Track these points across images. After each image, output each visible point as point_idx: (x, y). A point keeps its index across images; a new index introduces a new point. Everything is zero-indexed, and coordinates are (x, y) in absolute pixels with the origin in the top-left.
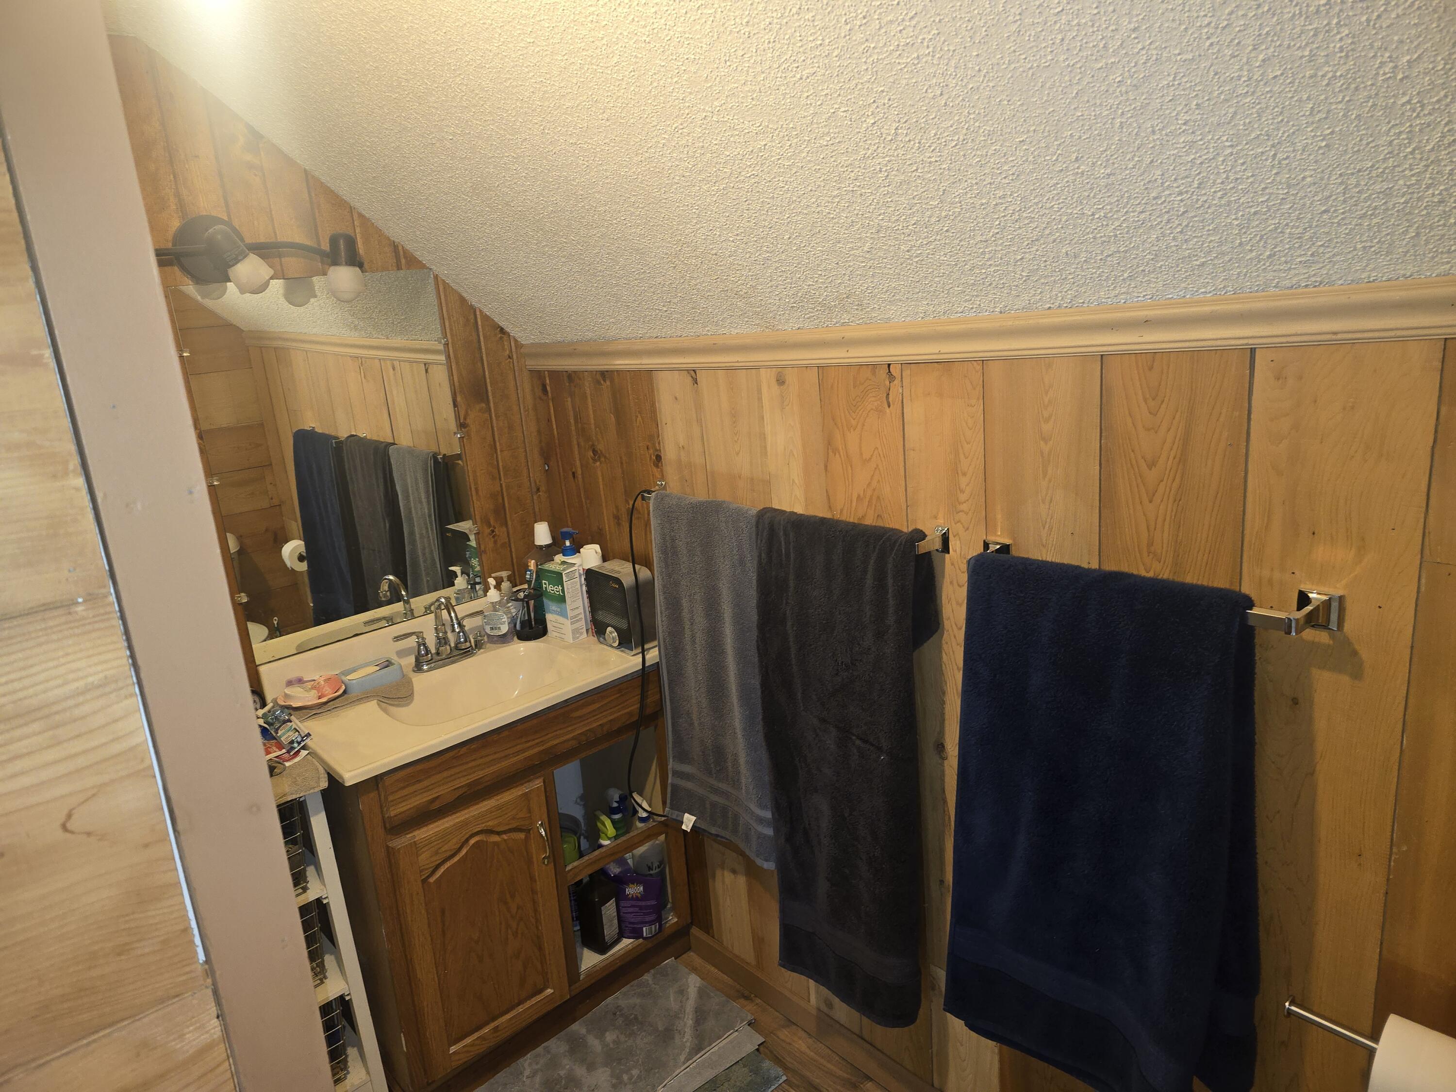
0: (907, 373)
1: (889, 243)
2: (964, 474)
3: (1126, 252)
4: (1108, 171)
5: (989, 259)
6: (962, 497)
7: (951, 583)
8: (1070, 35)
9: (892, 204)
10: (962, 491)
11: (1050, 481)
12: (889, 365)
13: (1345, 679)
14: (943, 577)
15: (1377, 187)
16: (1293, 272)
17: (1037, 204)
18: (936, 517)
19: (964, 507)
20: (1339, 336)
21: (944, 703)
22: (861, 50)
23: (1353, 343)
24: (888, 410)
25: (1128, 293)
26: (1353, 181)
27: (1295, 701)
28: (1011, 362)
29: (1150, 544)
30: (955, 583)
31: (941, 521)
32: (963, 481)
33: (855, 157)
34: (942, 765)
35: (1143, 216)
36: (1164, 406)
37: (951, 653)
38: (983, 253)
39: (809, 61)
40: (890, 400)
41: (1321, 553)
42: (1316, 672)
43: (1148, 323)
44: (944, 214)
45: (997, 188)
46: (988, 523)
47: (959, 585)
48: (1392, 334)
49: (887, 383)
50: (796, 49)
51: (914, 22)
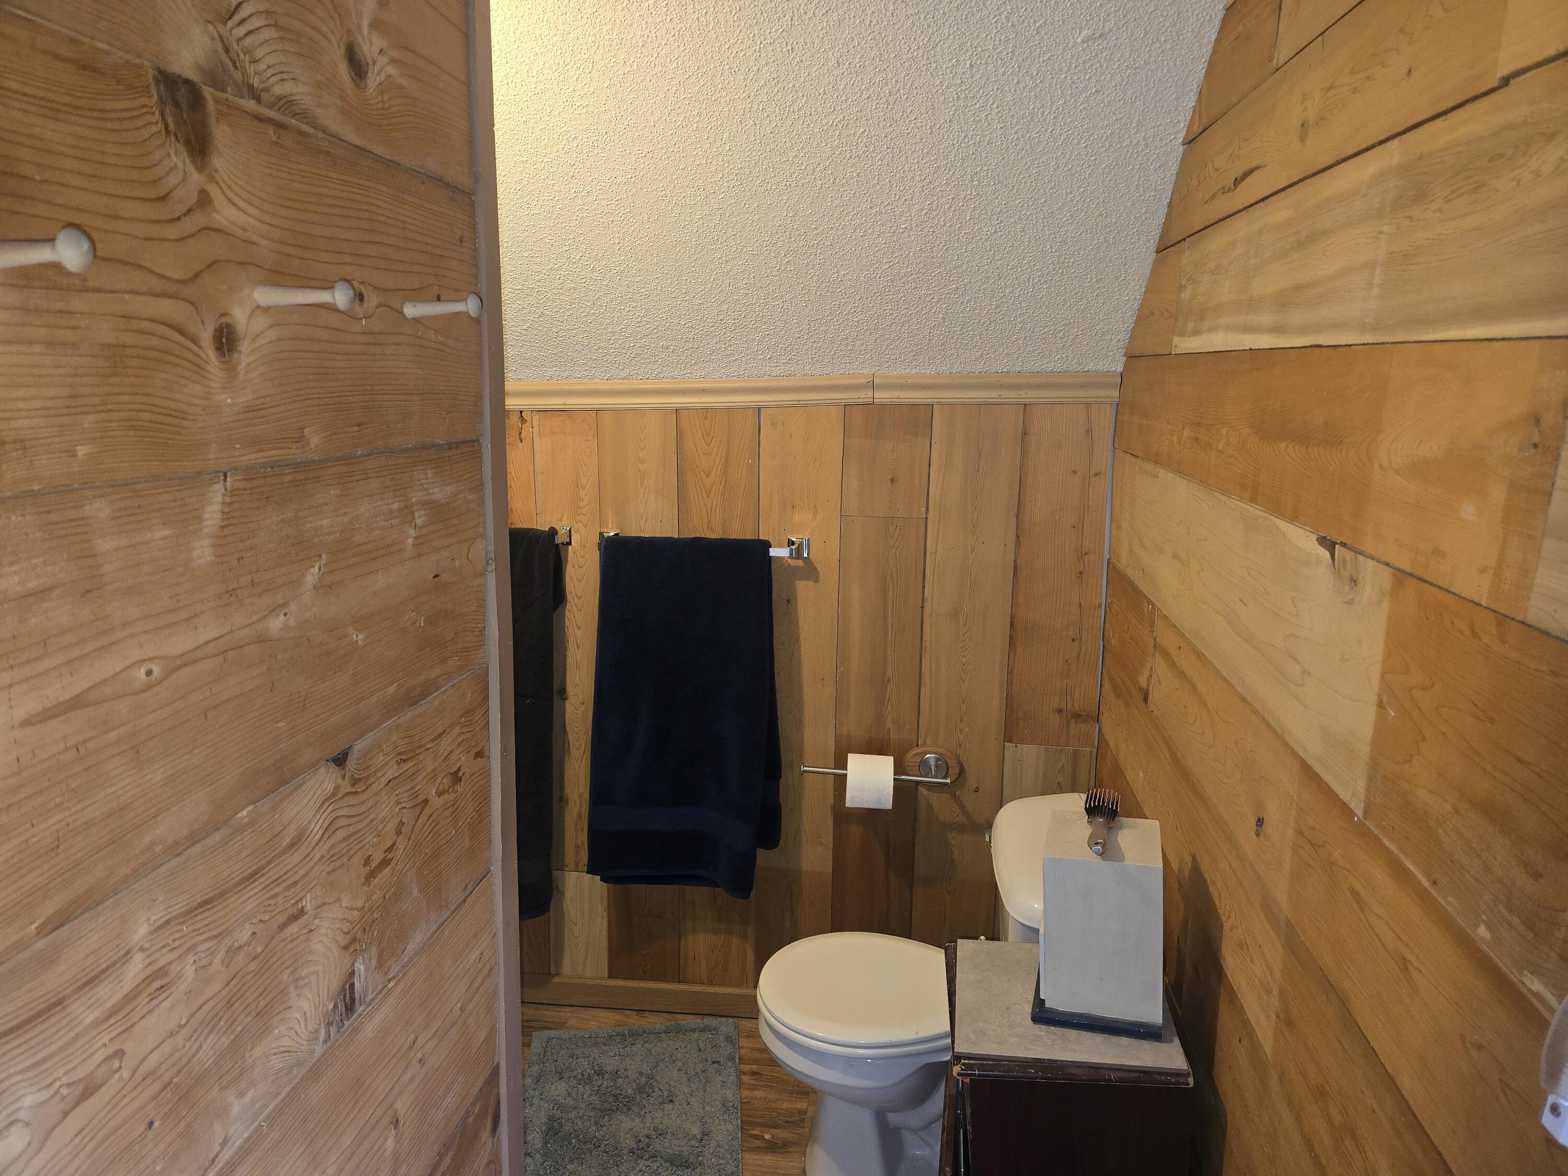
0: (536, 418)
1: (545, 325)
2: (584, 488)
3: (697, 348)
4: (701, 302)
5: (612, 344)
6: (582, 504)
7: (573, 566)
8: (701, 230)
9: (558, 301)
10: (582, 500)
11: (645, 489)
12: (521, 412)
13: (811, 583)
14: (567, 562)
15: (822, 329)
16: (779, 368)
17: (654, 314)
18: (561, 520)
19: (584, 511)
20: (801, 402)
21: (566, 656)
22: (577, 209)
23: (806, 406)
24: (520, 444)
25: (691, 373)
26: (813, 324)
27: (788, 601)
28: (618, 412)
29: (709, 523)
30: (577, 566)
31: (564, 523)
32: (583, 493)
33: (544, 267)
34: (564, 704)
35: (712, 329)
36: (714, 440)
37: (573, 618)
38: (610, 340)
39: (539, 206)
40: (523, 437)
41: (797, 517)
42: (798, 583)
43: (704, 391)
44: (592, 311)
45: (633, 301)
46: (602, 521)
47: (579, 567)
48: (824, 402)
49: (520, 424)
50: (532, 197)
51: (617, 203)
